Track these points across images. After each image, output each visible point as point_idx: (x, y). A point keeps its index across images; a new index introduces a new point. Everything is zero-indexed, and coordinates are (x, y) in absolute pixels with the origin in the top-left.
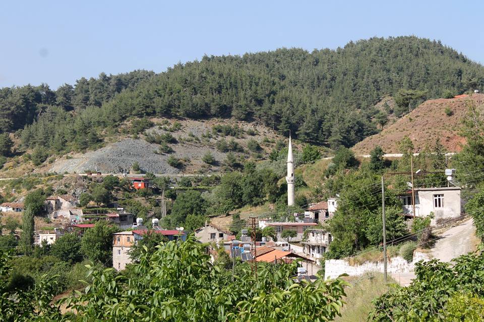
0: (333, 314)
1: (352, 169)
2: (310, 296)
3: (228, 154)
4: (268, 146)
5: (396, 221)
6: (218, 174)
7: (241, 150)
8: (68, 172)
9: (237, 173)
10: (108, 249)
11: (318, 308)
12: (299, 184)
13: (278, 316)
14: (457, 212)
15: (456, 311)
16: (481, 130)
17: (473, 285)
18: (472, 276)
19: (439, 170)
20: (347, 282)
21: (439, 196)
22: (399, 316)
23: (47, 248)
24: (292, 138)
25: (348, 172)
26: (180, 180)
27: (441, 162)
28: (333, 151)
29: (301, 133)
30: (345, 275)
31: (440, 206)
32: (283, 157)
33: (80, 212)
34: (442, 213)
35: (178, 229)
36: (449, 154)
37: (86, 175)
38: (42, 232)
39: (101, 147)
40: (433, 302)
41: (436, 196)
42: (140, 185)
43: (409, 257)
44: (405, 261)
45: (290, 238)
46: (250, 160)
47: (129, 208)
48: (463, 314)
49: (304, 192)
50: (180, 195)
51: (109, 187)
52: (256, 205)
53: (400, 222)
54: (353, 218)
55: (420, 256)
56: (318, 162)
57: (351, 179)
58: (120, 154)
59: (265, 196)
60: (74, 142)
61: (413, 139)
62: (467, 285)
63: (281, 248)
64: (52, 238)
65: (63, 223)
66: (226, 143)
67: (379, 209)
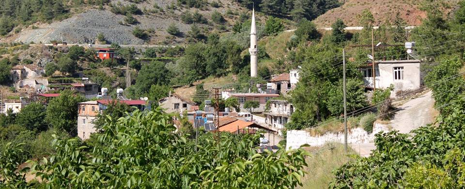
0: (294, 184)
1: (313, 41)
2: (272, 166)
3: (192, 25)
4: (231, 18)
5: (356, 93)
6: (183, 46)
7: (205, 22)
8: (34, 41)
9: (201, 44)
10: (73, 118)
11: (280, 177)
12: (262, 55)
13: (240, 185)
14: (417, 85)
15: (414, 181)
16: (440, 4)
17: (431, 156)
18: (430, 147)
19: (399, 43)
20: (308, 153)
21: (399, 68)
22: (359, 186)
23: (12, 118)
24: (255, 11)
25: (310, 44)
26: (144, 51)
27: (401, 36)
28: (295, 23)
29: (264, 6)
30: (306, 145)
31: (399, 78)
32: (247, 29)
33: (45, 81)
34: (401, 85)
35: (142, 99)
36: (409, 27)
37: (52, 45)
38: (8, 101)
39: (67, 18)
40: (392, 173)
41: (396, 68)
42: (105, 55)
43: (369, 128)
44: (365, 132)
45: (252, 109)
46: (214, 31)
47: (94, 78)
48: (422, 184)
49: (266, 63)
50: (144, 65)
51: (74, 57)
52: (219, 76)
53: (361, 94)
54: (314, 89)
55: (380, 127)
56: (280, 34)
57: (313, 51)
58: (86, 25)
59: (229, 68)
60: (40, 13)
61: (373, 12)
62: (425, 156)
63: (243, 119)
64: (17, 107)
65: (29, 92)
66: (190, 15)
67: (340, 80)
